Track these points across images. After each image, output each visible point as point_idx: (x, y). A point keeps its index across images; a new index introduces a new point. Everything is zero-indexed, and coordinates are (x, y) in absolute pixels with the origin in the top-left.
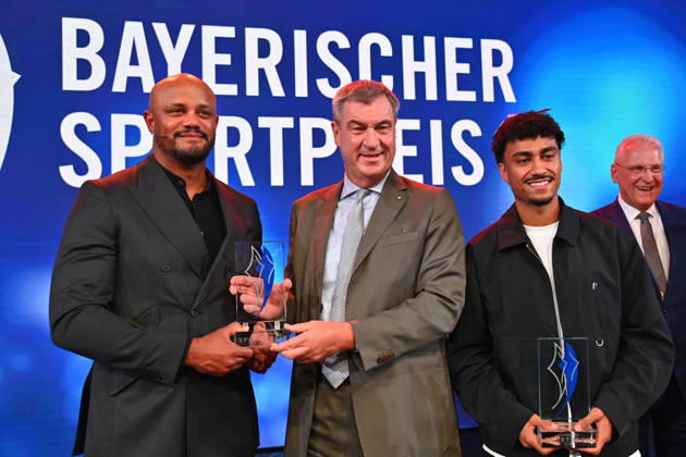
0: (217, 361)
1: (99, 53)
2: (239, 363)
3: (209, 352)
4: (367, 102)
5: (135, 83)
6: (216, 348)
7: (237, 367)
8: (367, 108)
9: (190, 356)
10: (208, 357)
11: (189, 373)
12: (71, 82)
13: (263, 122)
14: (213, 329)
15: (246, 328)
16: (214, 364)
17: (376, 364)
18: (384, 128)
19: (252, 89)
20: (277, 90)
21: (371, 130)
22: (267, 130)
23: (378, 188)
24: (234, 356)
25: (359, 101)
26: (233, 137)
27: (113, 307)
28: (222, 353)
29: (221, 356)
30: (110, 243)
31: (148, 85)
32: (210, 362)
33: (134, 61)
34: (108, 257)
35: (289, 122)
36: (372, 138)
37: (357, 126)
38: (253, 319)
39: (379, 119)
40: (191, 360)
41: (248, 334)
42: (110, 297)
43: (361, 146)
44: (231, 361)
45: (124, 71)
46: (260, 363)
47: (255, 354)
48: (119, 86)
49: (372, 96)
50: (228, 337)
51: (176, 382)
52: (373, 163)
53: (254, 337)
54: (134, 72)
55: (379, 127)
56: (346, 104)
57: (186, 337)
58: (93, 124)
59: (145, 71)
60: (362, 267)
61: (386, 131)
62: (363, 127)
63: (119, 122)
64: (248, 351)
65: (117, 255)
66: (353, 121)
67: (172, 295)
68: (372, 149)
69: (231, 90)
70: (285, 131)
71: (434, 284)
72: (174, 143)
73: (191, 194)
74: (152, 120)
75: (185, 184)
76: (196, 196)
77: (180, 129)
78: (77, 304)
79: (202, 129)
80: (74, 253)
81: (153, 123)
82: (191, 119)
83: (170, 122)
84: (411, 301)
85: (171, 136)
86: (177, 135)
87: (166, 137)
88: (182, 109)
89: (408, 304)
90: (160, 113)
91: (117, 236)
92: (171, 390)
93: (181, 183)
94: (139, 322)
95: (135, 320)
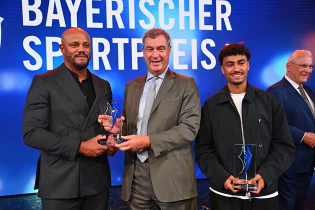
0: (92, 151)
1: (39, 8)
2: (101, 152)
3: (89, 147)
4: (154, 38)
5: (56, 22)
6: (92, 146)
7: (101, 154)
8: (153, 40)
9: (81, 149)
10: (88, 150)
11: (81, 156)
12: (27, 22)
13: (115, 40)
15: (104, 137)
16: (92, 153)
17: (160, 154)
18: (162, 49)
19: (110, 25)
20: (121, 25)
21: (155, 50)
22: (117, 44)
23: (162, 76)
24: (99, 149)
25: (150, 37)
26: (101, 47)
27: (48, 129)
28: (94, 148)
29: (94, 149)
30: (46, 101)
31: (63, 24)
32: (89, 152)
33: (55, 12)
34: (46, 108)
35: (126, 41)
37: (149, 48)
38: (107, 133)
39: (159, 45)
40: (81, 151)
41: (106, 140)
42: (47, 125)
44: (98, 152)
45: (51, 16)
46: (111, 151)
47: (108, 148)
48: (49, 24)
50: (97, 141)
51: (75, 160)
53: (108, 141)
54: (56, 17)
55: (158, 48)
57: (79, 141)
58: (38, 42)
59: (60, 17)
60: (154, 112)
61: (162, 50)
62: (152, 49)
63: (50, 40)
65: (50, 107)
66: (148, 47)
67: (73, 124)
68: (156, 58)
69: (100, 25)
70: (125, 44)
71: (186, 119)
72: (74, 59)
73: (81, 80)
74: (63, 48)
75: (78, 76)
76: (83, 81)
77: (77, 53)
78: (33, 127)
79: (86, 53)
80: (32, 106)
81: (64, 50)
82: (81, 48)
83: (72, 50)
84: (175, 127)
85: (73, 57)
86: (76, 56)
87: (70, 57)
88: (77, 44)
89: (174, 128)
90: (67, 46)
91: (49, 98)
92: (73, 163)
93: (76, 76)
94: (60, 135)
95: (58, 134)
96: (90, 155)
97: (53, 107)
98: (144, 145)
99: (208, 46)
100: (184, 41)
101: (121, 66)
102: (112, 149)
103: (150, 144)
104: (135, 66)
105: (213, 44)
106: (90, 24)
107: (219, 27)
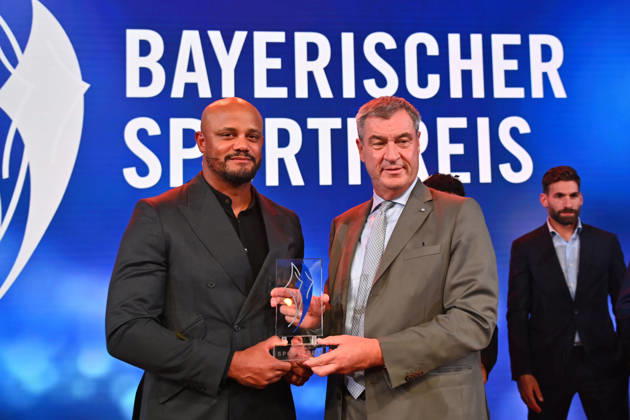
0: (256, 374)
1: (159, 62)
2: (277, 376)
3: (250, 365)
4: (385, 117)
5: (191, 88)
6: (257, 362)
7: (276, 379)
8: (386, 122)
9: (232, 368)
10: (249, 369)
11: (231, 384)
12: (133, 90)
13: (312, 123)
14: (254, 342)
15: (285, 342)
16: (255, 377)
17: (404, 382)
18: (404, 142)
19: (302, 92)
20: (325, 92)
21: (391, 144)
22: (315, 132)
23: (403, 200)
24: (273, 369)
25: (378, 116)
26: (284, 138)
27: (163, 320)
28: (262, 366)
29: (261, 369)
30: (161, 259)
31: (205, 92)
32: (250, 375)
33: (191, 68)
34: (159, 273)
35: (336, 123)
36: (392, 151)
37: (377, 141)
38: (291, 331)
39: (399, 132)
40: (233, 373)
41: (287, 348)
42: (159, 311)
43: (382, 159)
44: (270, 375)
45: (182, 77)
46: (298, 376)
47: (293, 367)
48: (178, 92)
49: (390, 110)
50: (268, 351)
51: (219, 393)
52: (395, 175)
53: (293, 351)
54: (191, 78)
55: (398, 140)
56: (368, 120)
57: (229, 350)
58: (153, 128)
59: (201, 78)
60: (383, 278)
61: (406, 144)
62: (383, 142)
63: (178, 126)
64: (286, 364)
65: (167, 271)
66: (374, 137)
67: (218, 311)
68: (393, 162)
69: (281, 92)
70: (334, 132)
71: (464, 301)
72: (224, 165)
73: (236, 212)
74: (203, 140)
75: (231, 201)
76: (241, 213)
77: (231, 152)
78: (129, 317)
79: (250, 152)
80: (129, 269)
81: (204, 144)
82: (241, 142)
83: (221, 145)
84: (440, 316)
85: (222, 159)
86: (228, 158)
87: (217, 159)
88: (232, 133)
89: (437, 320)
90: (212, 135)
91: (166, 253)
92: (215, 401)
93: (227, 201)
94: (187, 336)
95: (182, 333)
96: (252, 382)
97: (175, 272)
98: (368, 362)
99: (514, 132)
100: (461, 123)
101: (325, 178)
102: (300, 371)
103: (382, 359)
104: (355, 178)
105: (524, 128)
106: (262, 90)
107: (537, 92)
